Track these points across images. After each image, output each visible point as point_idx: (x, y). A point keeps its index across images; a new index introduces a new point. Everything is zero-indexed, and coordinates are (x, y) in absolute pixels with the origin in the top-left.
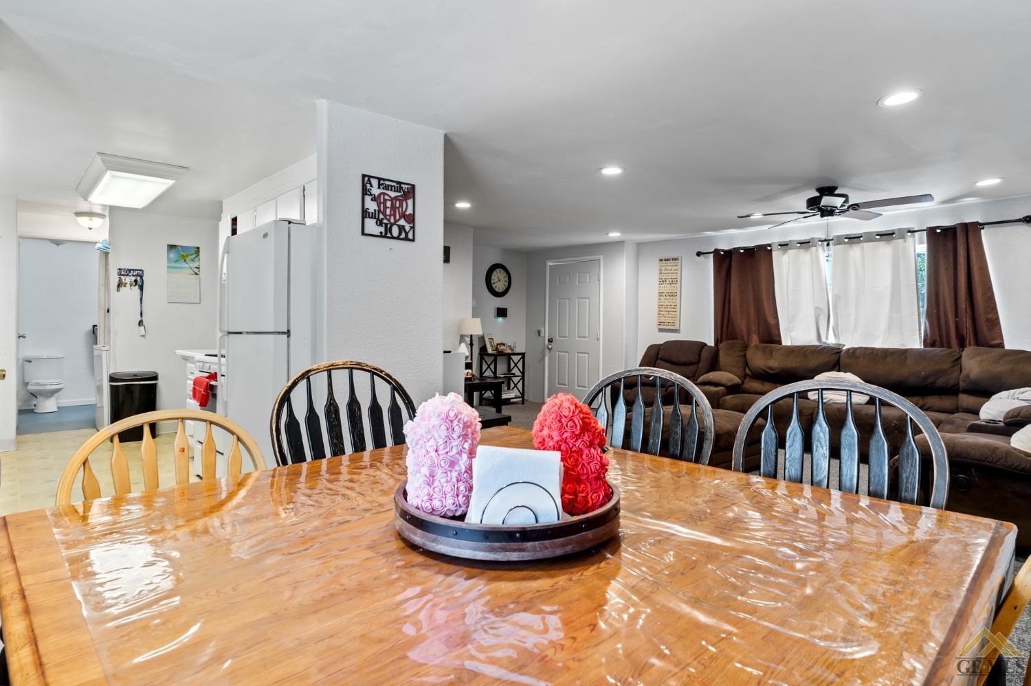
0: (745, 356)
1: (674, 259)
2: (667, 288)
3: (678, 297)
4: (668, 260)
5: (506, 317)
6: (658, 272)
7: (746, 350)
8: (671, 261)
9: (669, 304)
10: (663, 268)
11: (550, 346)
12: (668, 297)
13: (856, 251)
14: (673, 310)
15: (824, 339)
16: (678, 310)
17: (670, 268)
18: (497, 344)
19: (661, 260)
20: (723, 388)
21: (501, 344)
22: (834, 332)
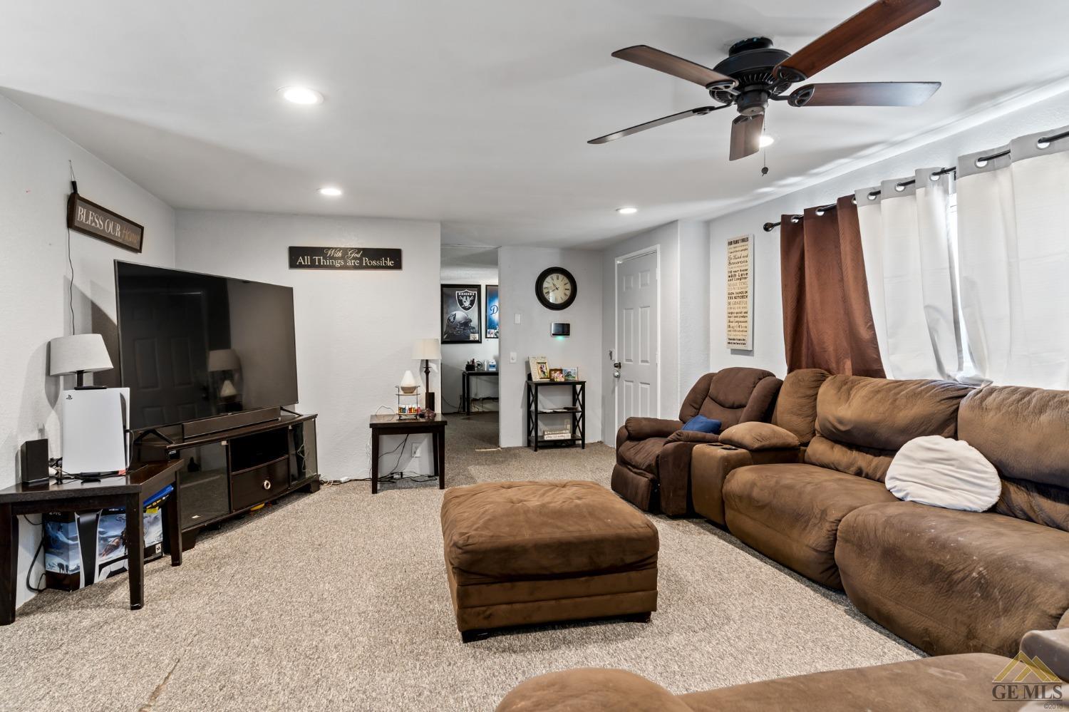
0: (814, 397)
1: (744, 240)
2: (738, 286)
3: (750, 299)
4: (736, 242)
5: (569, 335)
6: (726, 262)
7: (818, 387)
8: (741, 244)
9: (739, 310)
10: (732, 255)
11: (617, 374)
12: (738, 300)
13: (1002, 183)
14: (742, 319)
15: (951, 368)
16: (749, 319)
17: (738, 254)
18: (551, 370)
19: (730, 243)
20: (743, 451)
21: (556, 370)
22: (971, 354)
